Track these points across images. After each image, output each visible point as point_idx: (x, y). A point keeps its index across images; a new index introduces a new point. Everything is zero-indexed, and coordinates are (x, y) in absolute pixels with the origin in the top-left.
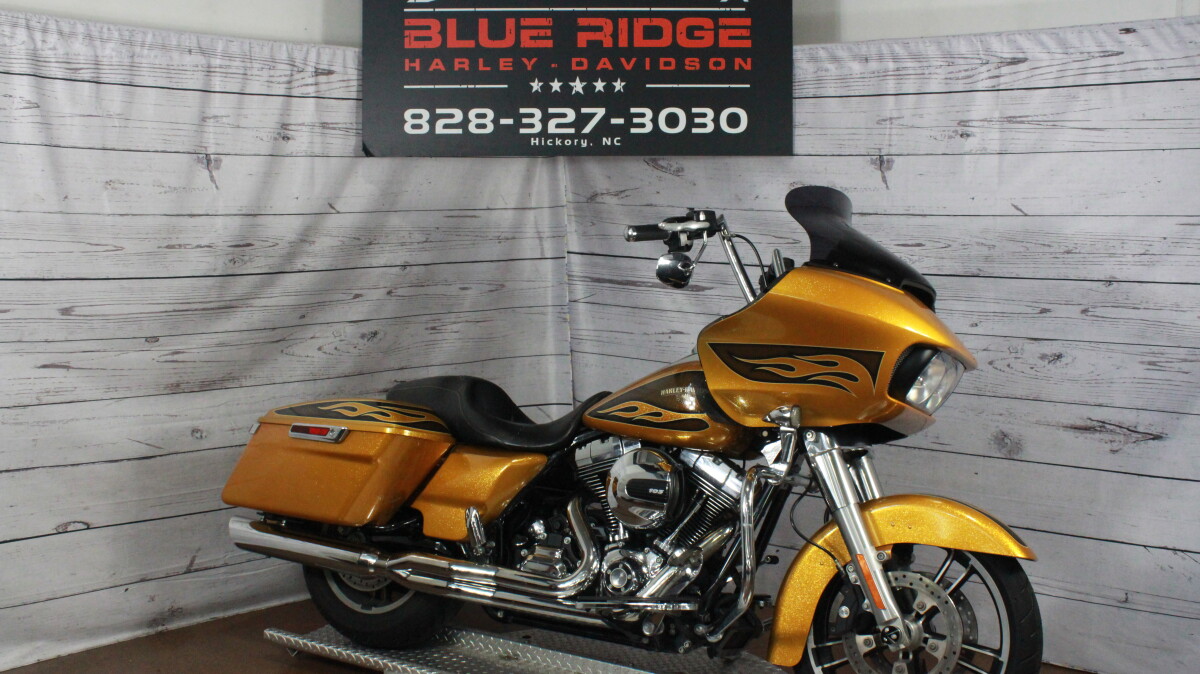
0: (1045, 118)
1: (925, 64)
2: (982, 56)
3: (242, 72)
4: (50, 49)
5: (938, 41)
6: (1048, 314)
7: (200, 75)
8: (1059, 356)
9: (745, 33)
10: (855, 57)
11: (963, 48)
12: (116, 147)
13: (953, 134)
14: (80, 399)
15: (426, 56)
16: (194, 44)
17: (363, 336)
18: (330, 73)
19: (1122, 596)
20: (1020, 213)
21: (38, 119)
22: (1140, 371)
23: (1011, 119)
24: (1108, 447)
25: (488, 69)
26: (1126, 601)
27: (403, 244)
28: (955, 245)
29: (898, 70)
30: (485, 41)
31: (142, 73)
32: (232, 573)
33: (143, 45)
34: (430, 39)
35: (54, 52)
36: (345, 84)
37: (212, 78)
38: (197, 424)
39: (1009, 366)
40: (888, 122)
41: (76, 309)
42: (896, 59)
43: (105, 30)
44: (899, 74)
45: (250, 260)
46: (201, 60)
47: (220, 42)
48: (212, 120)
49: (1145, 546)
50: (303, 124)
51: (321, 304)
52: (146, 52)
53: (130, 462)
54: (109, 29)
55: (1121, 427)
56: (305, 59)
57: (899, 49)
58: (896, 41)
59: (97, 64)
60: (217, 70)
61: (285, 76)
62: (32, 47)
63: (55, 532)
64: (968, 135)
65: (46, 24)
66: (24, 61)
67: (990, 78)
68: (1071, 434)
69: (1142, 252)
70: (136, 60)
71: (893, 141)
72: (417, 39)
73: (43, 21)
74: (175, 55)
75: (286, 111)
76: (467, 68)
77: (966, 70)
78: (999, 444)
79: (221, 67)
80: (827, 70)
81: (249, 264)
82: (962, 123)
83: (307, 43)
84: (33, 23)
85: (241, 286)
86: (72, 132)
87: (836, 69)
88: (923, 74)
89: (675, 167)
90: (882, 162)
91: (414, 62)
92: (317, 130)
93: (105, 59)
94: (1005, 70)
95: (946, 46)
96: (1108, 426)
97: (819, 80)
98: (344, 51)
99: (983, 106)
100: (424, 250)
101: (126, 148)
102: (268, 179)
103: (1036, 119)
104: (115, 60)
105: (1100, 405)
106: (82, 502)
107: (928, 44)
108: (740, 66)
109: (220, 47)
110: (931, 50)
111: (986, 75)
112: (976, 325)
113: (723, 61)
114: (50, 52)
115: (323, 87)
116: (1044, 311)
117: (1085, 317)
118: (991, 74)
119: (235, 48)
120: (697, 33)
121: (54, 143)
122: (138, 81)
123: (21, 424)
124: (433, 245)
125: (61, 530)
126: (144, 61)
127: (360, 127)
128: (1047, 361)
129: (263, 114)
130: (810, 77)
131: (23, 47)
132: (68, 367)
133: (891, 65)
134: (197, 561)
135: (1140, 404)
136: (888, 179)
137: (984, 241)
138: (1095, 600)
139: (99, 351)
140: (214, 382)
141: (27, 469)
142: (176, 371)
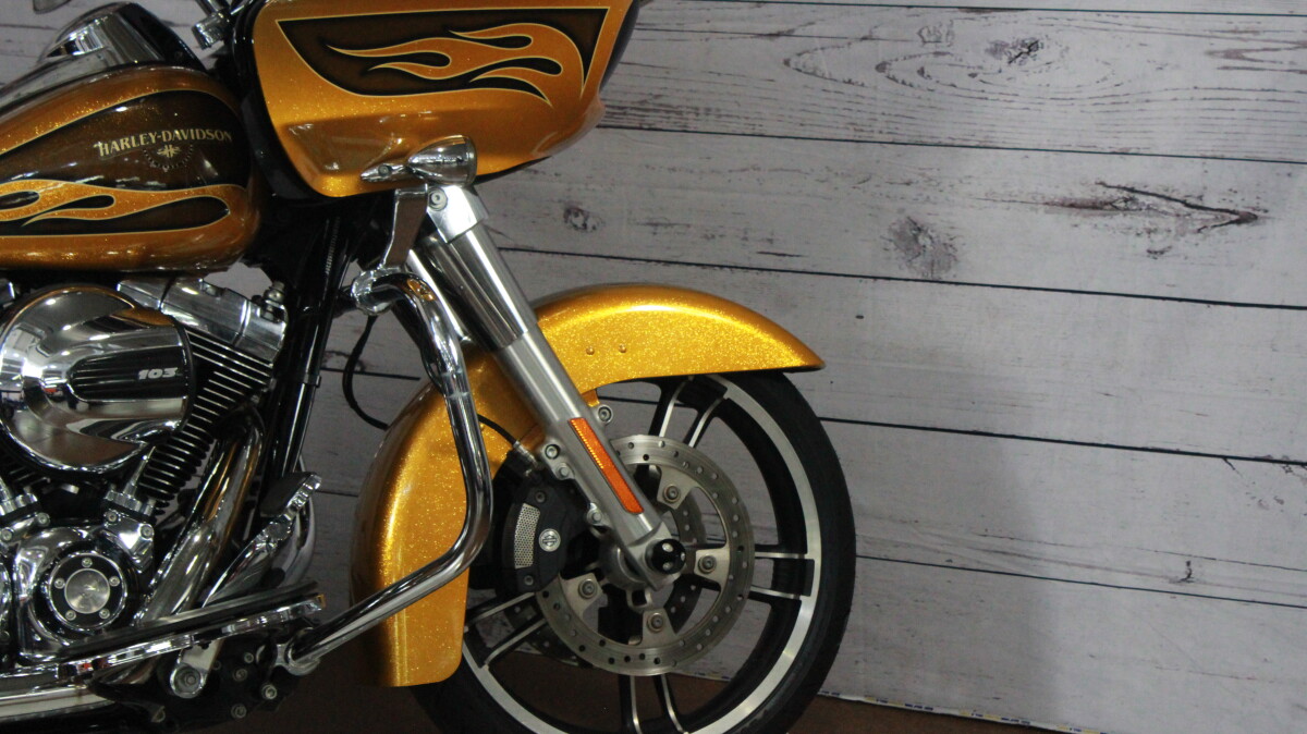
8: (1032, 47)
19: (1182, 572)
22: (1210, 74)
24: (1143, 243)
39: (921, 72)
49: (1225, 458)
55: (1166, 198)
68: (1066, 218)
78: (905, 249)
96: (1141, 198)
105: (1124, 153)
128: (1005, 58)
135: (1207, 146)
138: (1123, 580)
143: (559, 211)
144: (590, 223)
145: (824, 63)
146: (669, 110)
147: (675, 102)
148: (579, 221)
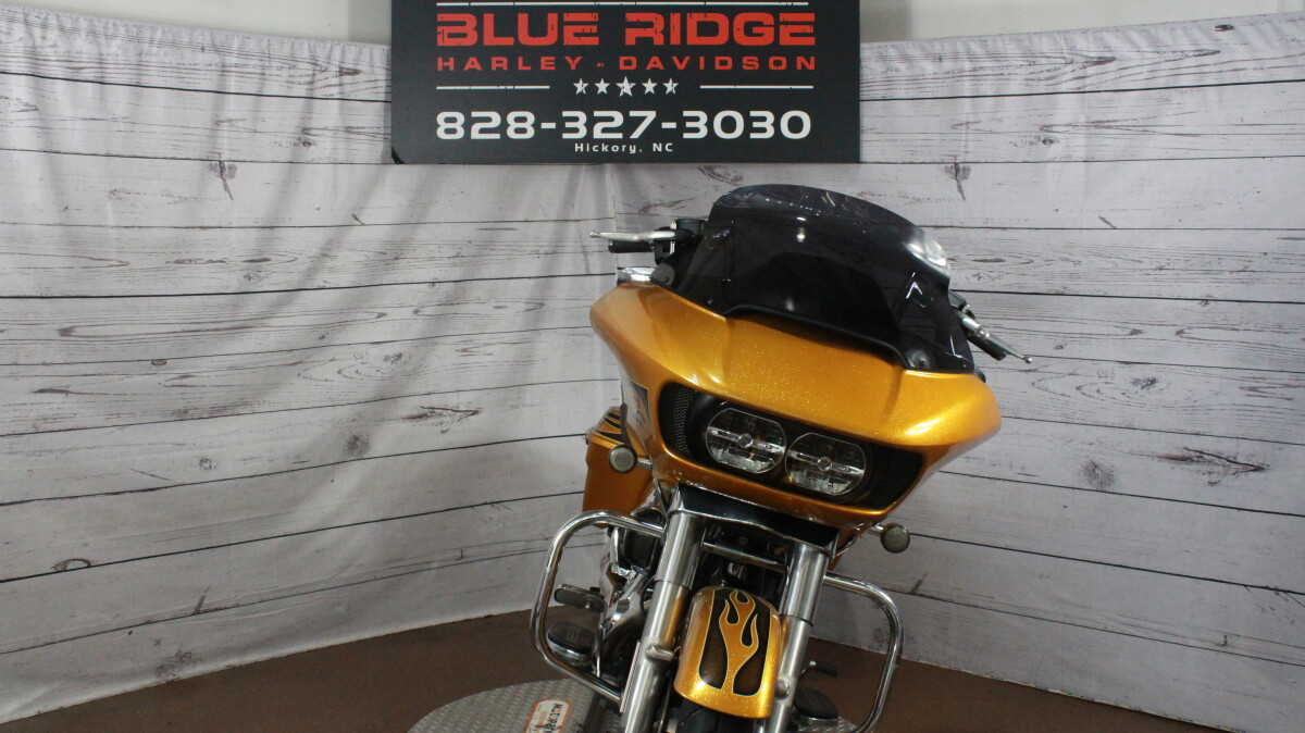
0: (1135, 123)
1: (1005, 64)
2: (1066, 55)
3: (259, 71)
4: (51, 46)
5: (1017, 38)
6: (1140, 336)
7: (214, 76)
8: (1153, 381)
9: (809, 29)
10: (927, 56)
11: (1045, 46)
12: (122, 154)
13: (1035, 140)
14: (80, 426)
15: (461, 54)
16: (207, 41)
17: (386, 358)
18: (356, 72)
19: (1222, 640)
20: (1108, 227)
21: (37, 123)
22: (1241, 398)
23: (1098, 124)
24: (1206, 478)
25: (529, 68)
26: (1225, 644)
27: (432, 259)
28: (1036, 260)
29: (975, 69)
30: (525, 38)
31: (150, 73)
32: (243, 615)
33: (151, 42)
34: (464, 35)
35: (54, 49)
36: (372, 85)
37: (228, 79)
38: (207, 453)
39: (1098, 391)
40: (964, 127)
41: (76, 329)
42: (972, 57)
43: (111, 26)
44: (976, 75)
45: (267, 276)
46: (214, 58)
47: (236, 39)
48: (226, 124)
49: (1245, 586)
50: (325, 129)
51: (342, 324)
52: (155, 49)
53: (132, 495)
54: (115, 25)
55: (1220, 457)
56: (329, 57)
57: (976, 48)
58: (972, 38)
59: (101, 62)
60: (233, 69)
61: (307, 76)
62: (31, 45)
63: (54, 570)
64: (1051, 142)
65: (46, 18)
66: (22, 60)
67: (1075, 79)
68: (1167, 465)
69: (1241, 268)
70: (144, 58)
71: (970, 147)
72: (451, 36)
73: (43, 16)
74: (187, 53)
75: (307, 113)
76: (505, 68)
77: (1048, 71)
78: (1089, 475)
79: (236, 66)
80: (897, 70)
81: (265, 280)
82: (1046, 128)
83: (332, 40)
84: (32, 18)
85: (255, 305)
86: (73, 136)
87: (908, 68)
88: (1002, 74)
89: (732, 176)
90: (958, 171)
91: (448, 61)
92: (342, 135)
93: (110, 57)
94: (1091, 70)
95: (1027, 43)
96: (1206, 457)
97: (889, 81)
98: (371, 49)
99: (1067, 109)
100: (455, 265)
101: (132, 154)
102: (287, 188)
103: (1124, 123)
104: (121, 58)
105: (1197, 434)
106: (81, 538)
107: (1007, 42)
108: (803, 66)
109: (236, 44)
110: (1011, 49)
111: (1070, 76)
112: (1062, 347)
113: (784, 60)
114: (50, 50)
115: (348, 88)
116: (1135, 332)
117: (1179, 339)
118: (1077, 74)
119: (252, 46)
120: (756, 30)
121: (54, 149)
122: (145, 81)
124: (466, 259)
125: (60, 569)
126: (153, 59)
127: (389, 131)
128: (1140, 387)
129: (281, 118)
130: (878, 78)
131: (21, 44)
132: (67, 392)
133: (967, 65)
134: (205, 602)
135: (1239, 433)
136: (964, 188)
137: (1068, 256)
138: (1192, 643)
139: (100, 375)
140: (225, 407)
141: (21, 502)
142: (184, 396)
145: (1050, 384)
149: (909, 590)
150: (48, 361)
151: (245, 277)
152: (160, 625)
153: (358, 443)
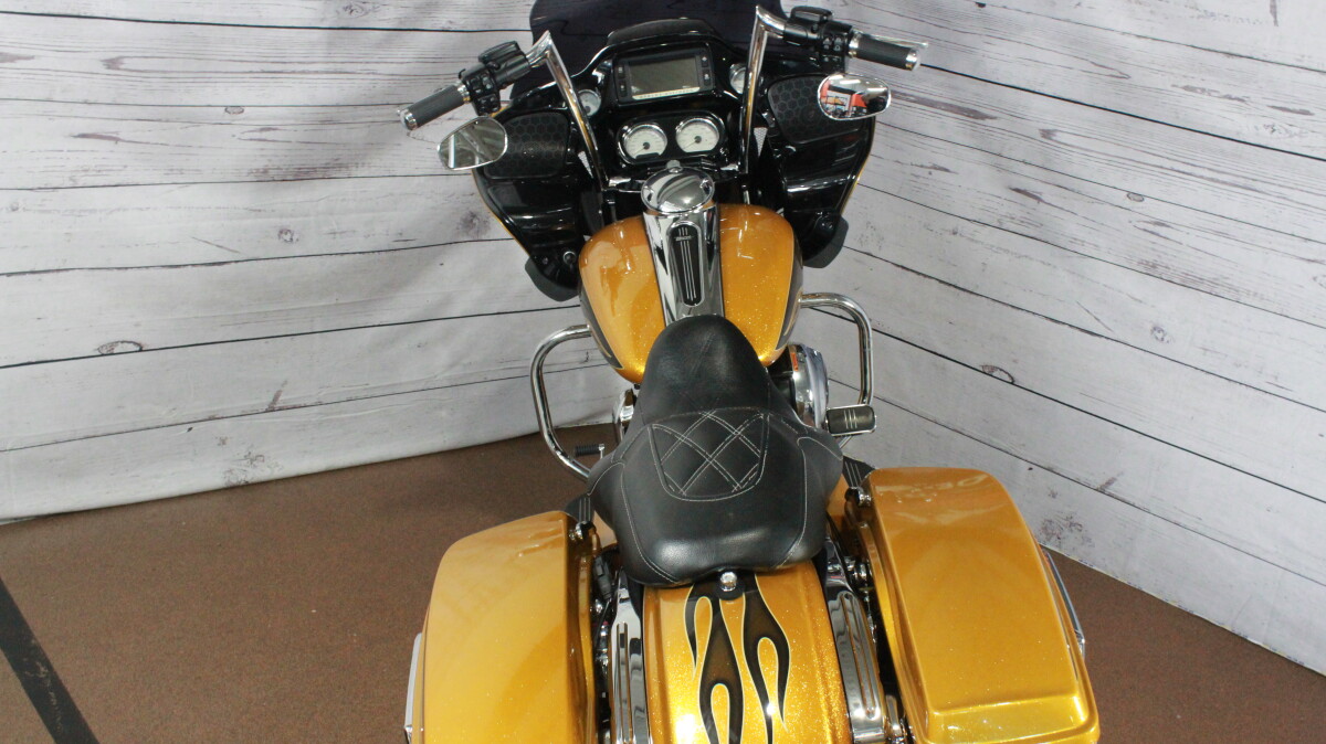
14: (130, 182)
32: (327, 415)
38: (286, 222)
41: (126, 61)
45: (374, 11)
53: (195, 269)
63: (98, 353)
81: (371, 15)
106: (132, 317)
123: (49, 212)
125: (105, 352)
132: (116, 140)
134: (280, 399)
136: (1278, 9)
139: (159, 120)
140: (314, 169)
141: (58, 270)
142: (264, 153)
143: (1149, 327)
144: (1166, 339)
146: (1231, 288)
147: (1236, 284)
148: (1160, 335)
149: (1097, 486)
150: (92, 100)
151: (346, 9)
152: (226, 421)
153: (475, 221)
